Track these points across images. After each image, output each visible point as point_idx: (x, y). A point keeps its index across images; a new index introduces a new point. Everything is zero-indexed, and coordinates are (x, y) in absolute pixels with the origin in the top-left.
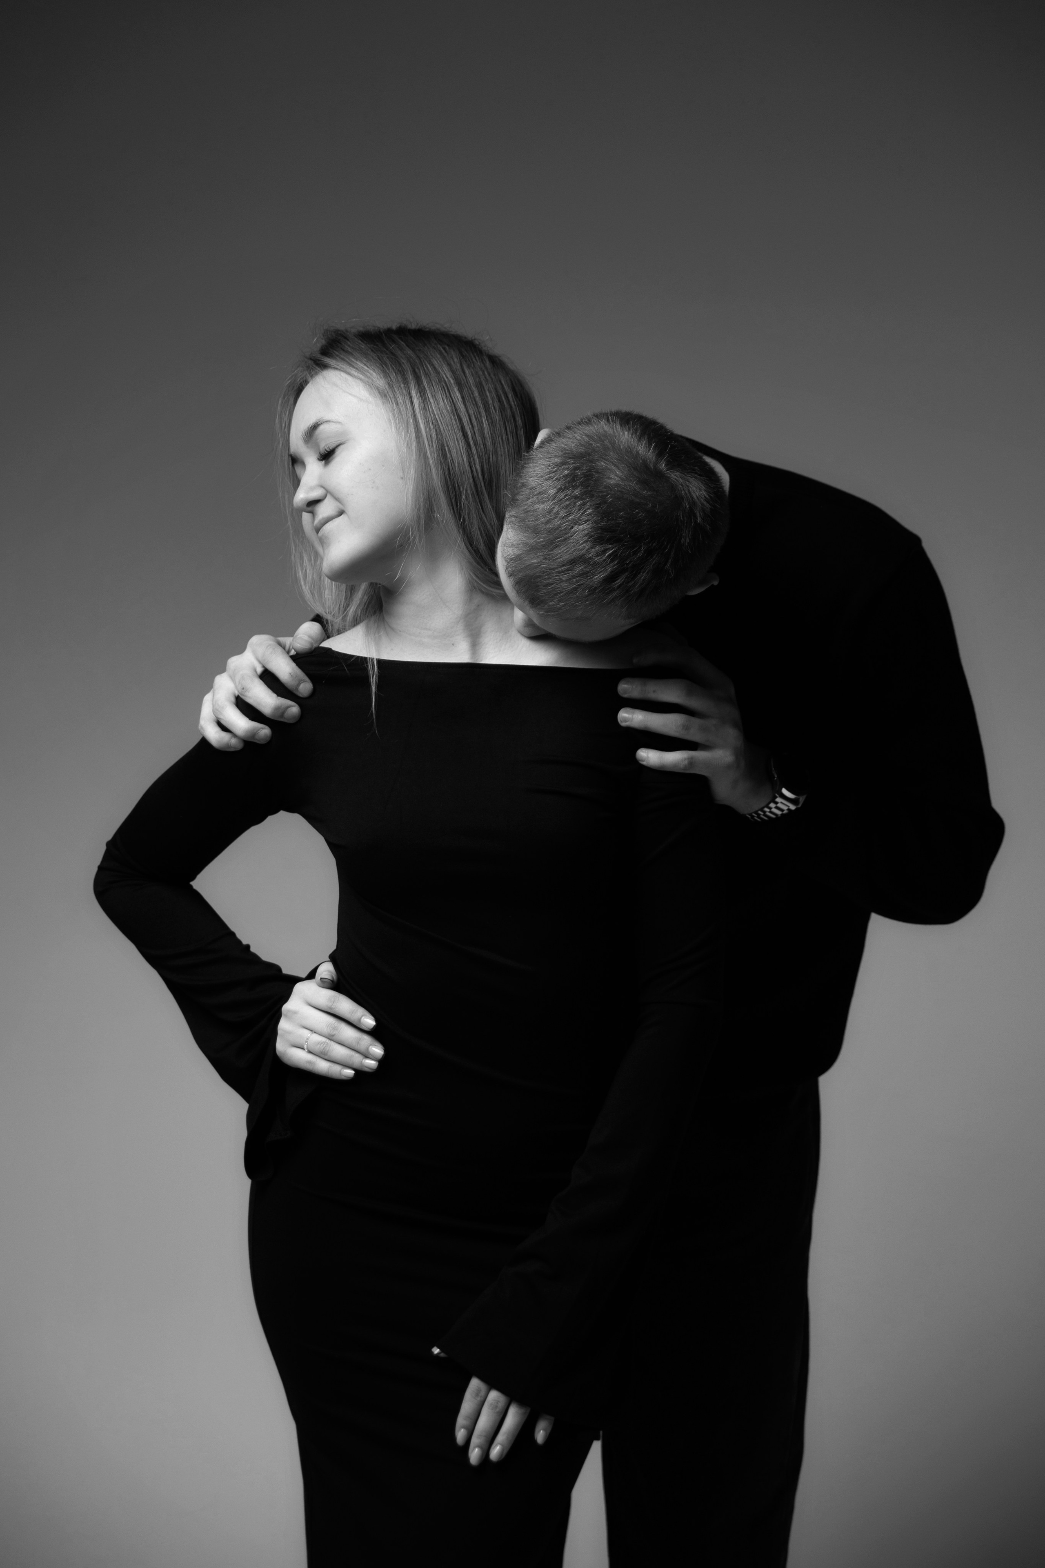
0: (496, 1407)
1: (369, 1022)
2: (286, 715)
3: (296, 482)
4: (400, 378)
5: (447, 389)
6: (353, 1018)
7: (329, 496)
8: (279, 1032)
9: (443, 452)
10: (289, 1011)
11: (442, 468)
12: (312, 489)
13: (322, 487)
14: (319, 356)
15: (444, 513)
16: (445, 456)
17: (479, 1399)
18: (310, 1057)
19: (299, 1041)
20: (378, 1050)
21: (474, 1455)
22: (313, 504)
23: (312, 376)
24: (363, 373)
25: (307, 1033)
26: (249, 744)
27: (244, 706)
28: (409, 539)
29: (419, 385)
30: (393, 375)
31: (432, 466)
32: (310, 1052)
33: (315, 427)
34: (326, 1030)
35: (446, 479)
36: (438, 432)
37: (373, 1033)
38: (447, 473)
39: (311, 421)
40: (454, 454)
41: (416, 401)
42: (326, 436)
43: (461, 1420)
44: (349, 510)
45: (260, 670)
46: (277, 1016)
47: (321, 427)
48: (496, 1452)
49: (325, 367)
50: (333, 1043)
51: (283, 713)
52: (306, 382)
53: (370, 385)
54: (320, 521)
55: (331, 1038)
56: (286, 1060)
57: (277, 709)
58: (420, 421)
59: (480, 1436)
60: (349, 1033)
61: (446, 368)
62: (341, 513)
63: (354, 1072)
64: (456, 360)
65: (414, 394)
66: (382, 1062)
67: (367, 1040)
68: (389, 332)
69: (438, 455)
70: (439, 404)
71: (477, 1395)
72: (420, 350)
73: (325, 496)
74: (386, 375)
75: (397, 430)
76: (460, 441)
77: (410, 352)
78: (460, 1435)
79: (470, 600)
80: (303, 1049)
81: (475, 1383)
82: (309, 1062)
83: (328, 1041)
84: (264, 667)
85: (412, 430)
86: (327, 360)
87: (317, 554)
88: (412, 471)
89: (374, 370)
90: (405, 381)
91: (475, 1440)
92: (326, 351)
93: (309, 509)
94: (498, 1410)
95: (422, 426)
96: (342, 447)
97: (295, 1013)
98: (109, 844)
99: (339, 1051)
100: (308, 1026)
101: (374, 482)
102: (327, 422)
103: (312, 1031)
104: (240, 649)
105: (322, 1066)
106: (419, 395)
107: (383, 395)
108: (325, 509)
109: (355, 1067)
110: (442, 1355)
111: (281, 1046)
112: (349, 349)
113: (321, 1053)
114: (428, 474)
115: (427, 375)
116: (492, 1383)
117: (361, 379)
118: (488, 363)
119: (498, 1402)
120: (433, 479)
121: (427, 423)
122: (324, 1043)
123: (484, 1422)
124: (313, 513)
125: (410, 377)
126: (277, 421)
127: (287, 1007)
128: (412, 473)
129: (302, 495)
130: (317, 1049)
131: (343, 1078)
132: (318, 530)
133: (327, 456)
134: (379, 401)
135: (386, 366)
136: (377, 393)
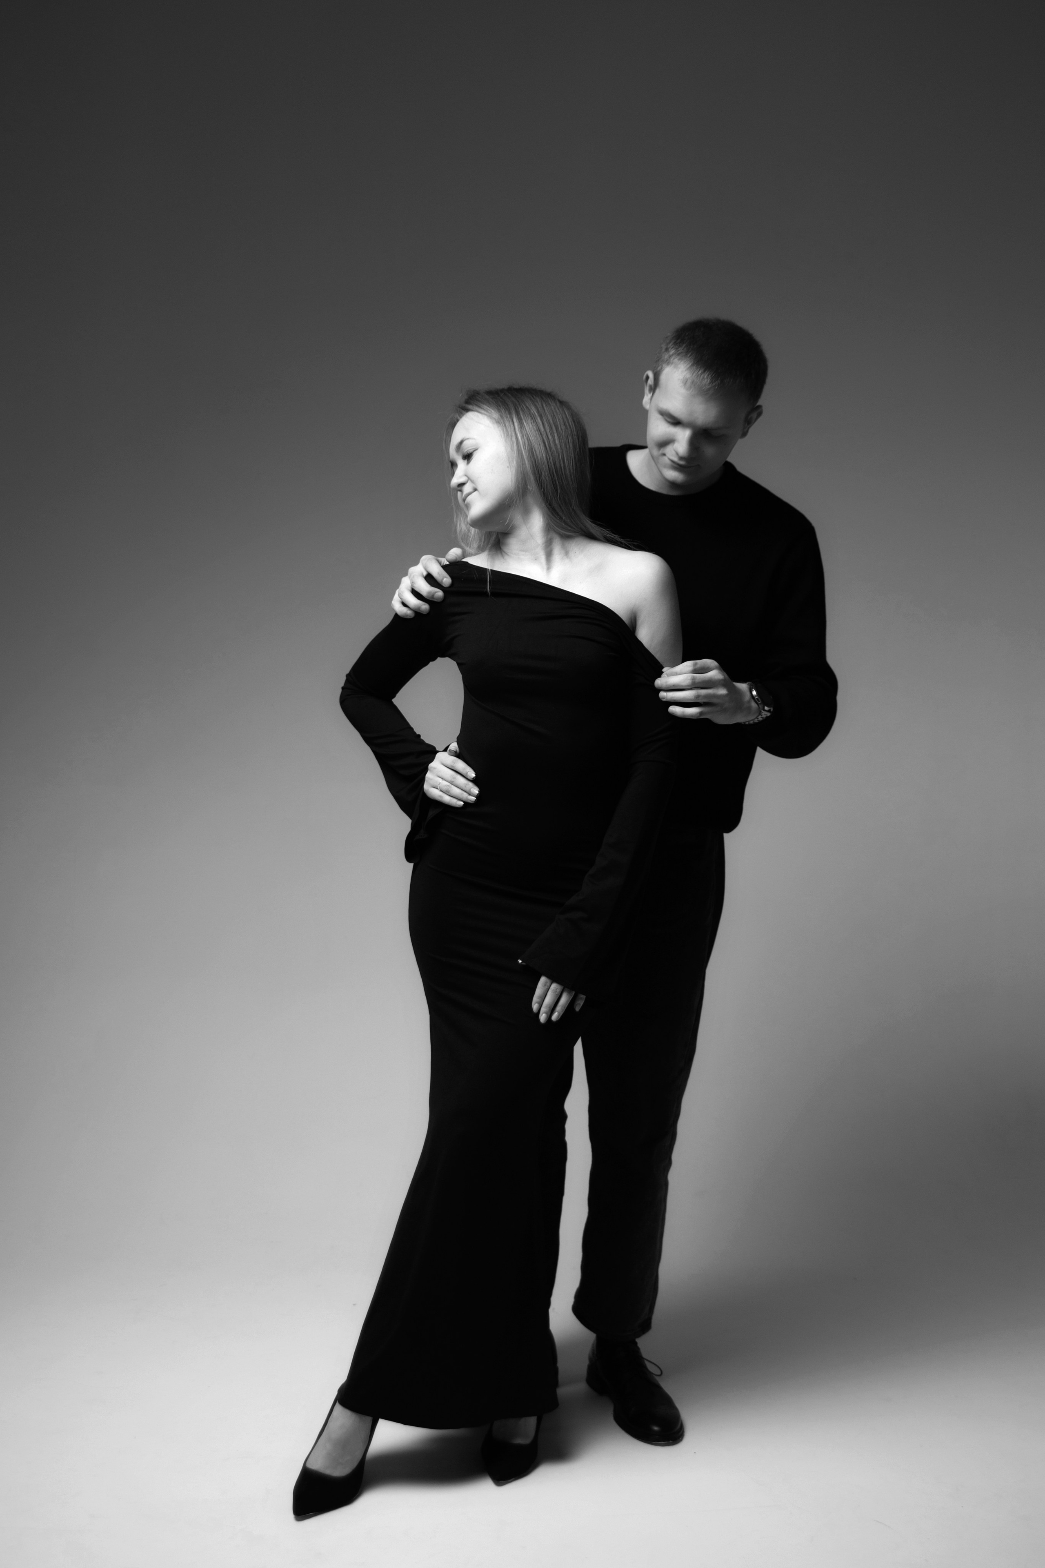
0: (556, 992)
1: (472, 774)
2: (435, 596)
3: (453, 474)
4: (507, 412)
5: (533, 418)
6: (463, 772)
7: (469, 481)
8: (426, 779)
9: (531, 451)
10: (431, 767)
11: (531, 461)
12: (460, 477)
13: (466, 476)
14: (464, 405)
15: (532, 486)
16: (533, 454)
17: (546, 987)
18: (441, 793)
19: (436, 784)
20: (476, 791)
21: (543, 1018)
22: (462, 485)
23: (461, 417)
24: (487, 412)
25: (440, 780)
26: (417, 613)
27: (416, 593)
28: (513, 501)
29: (518, 416)
30: (503, 411)
31: (526, 460)
32: (441, 791)
33: (461, 442)
34: (449, 778)
35: (533, 465)
36: (528, 440)
37: (474, 781)
38: (534, 464)
39: (459, 440)
40: (538, 453)
41: (516, 424)
42: (467, 446)
43: (535, 999)
44: (480, 488)
45: (425, 574)
46: (426, 770)
47: (465, 443)
48: (555, 1017)
49: (467, 410)
50: (453, 786)
51: (433, 595)
52: (458, 421)
53: (490, 417)
54: (465, 496)
55: (452, 783)
56: (428, 795)
57: (429, 593)
58: (519, 435)
59: (546, 1007)
60: (461, 781)
61: (533, 408)
62: (475, 490)
63: (463, 803)
64: (539, 405)
65: (515, 420)
66: (478, 797)
67: (471, 784)
68: (502, 391)
69: (529, 454)
70: (529, 427)
71: (545, 985)
72: (519, 398)
73: (468, 481)
74: (499, 411)
75: (506, 441)
76: (541, 446)
77: (514, 399)
78: (535, 1007)
79: (548, 535)
80: (437, 789)
81: (543, 979)
82: (440, 796)
83: (451, 785)
84: (427, 572)
85: (515, 440)
86: (470, 407)
87: (465, 513)
88: (515, 462)
89: (493, 409)
90: (510, 413)
91: (543, 1009)
92: (468, 402)
93: (459, 488)
94: (557, 993)
95: (520, 438)
96: (476, 451)
97: (435, 768)
98: (348, 676)
99: (456, 791)
100: (441, 776)
101: (492, 470)
102: (468, 439)
103: (443, 779)
104: (416, 563)
105: (447, 799)
106: (518, 421)
107: (498, 422)
108: (467, 489)
109: (463, 800)
110: (524, 964)
111: (426, 787)
112: (480, 399)
113: (447, 791)
114: (524, 464)
115: (523, 410)
116: (553, 979)
117: (486, 415)
118: (558, 403)
119: (557, 989)
120: (526, 467)
121: (522, 436)
122: (448, 786)
123: (549, 1000)
124: (461, 491)
125: (513, 411)
126: (444, 444)
127: (431, 765)
128: (514, 464)
129: (456, 480)
130: (444, 789)
131: (457, 806)
132: (464, 500)
133: (468, 457)
134: (496, 426)
135: (500, 406)
136: (494, 421)
